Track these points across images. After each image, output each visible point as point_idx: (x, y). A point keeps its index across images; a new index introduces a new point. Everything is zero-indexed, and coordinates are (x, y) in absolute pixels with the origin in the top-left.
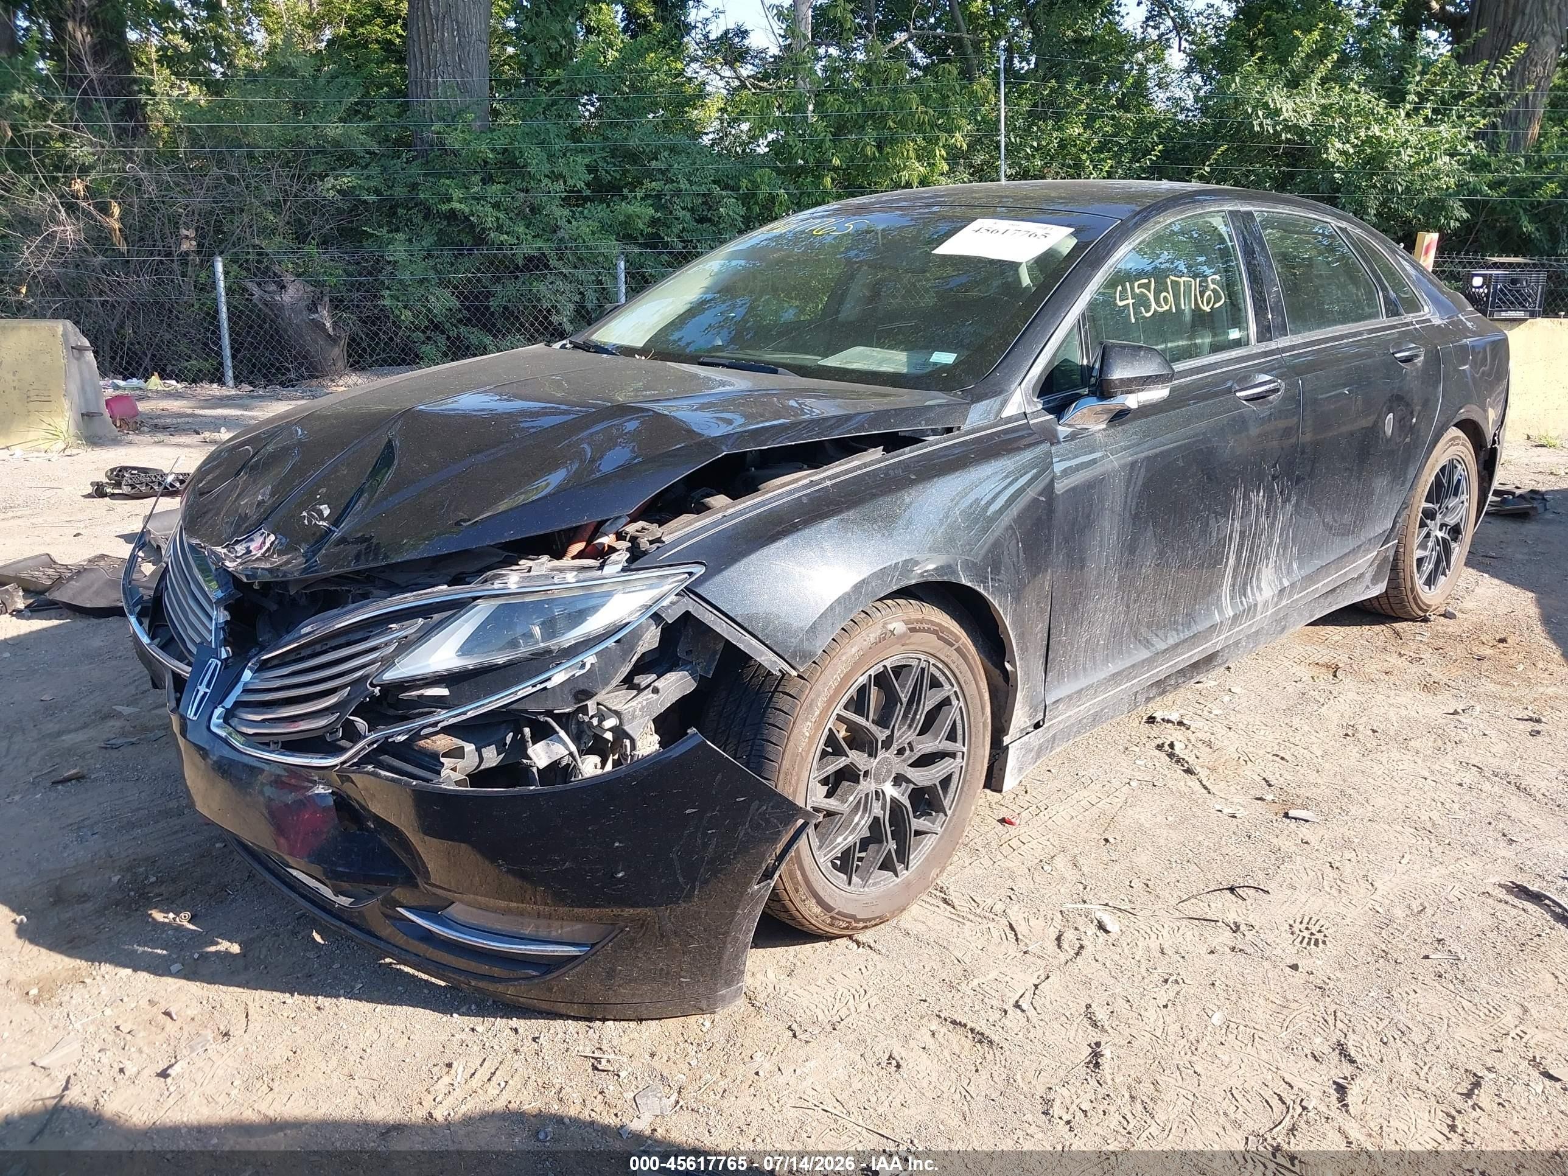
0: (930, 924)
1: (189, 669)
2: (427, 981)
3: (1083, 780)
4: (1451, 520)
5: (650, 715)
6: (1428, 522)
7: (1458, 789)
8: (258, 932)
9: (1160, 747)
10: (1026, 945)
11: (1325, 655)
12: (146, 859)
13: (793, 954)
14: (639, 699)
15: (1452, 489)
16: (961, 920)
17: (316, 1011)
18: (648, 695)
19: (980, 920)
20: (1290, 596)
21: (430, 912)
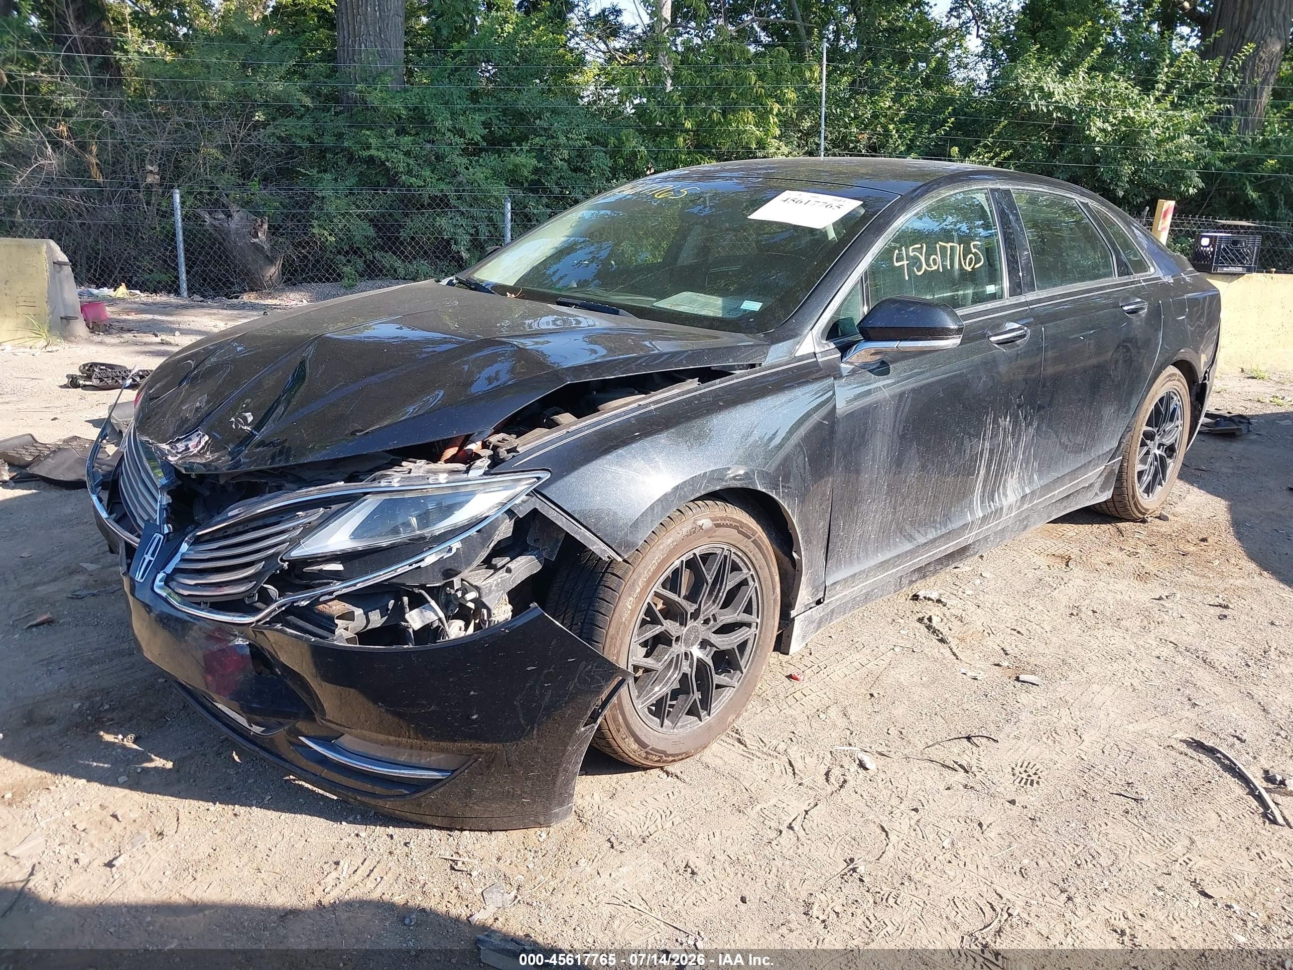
0: (726, 760)
1: (138, 540)
2: (322, 795)
3: (857, 645)
4: (1168, 441)
5: (504, 590)
6: (1148, 442)
7: (1156, 661)
8: (189, 752)
9: (920, 620)
10: (801, 778)
11: (1061, 548)
12: (103, 690)
13: (615, 780)
14: (495, 577)
15: (1168, 416)
16: (751, 756)
17: (233, 817)
18: (502, 574)
19: (766, 757)
20: (1031, 501)
21: (325, 741)
